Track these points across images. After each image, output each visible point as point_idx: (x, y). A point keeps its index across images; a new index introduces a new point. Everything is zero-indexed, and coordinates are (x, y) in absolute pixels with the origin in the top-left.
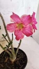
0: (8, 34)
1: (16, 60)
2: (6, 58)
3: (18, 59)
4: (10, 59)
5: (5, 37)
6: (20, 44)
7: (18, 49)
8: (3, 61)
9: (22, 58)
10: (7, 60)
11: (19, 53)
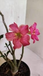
0: (11, 43)
1: (17, 74)
2: (7, 69)
3: (20, 73)
4: (11, 71)
5: (8, 47)
6: (22, 56)
7: (20, 62)
8: (3, 72)
9: (24, 73)
10: (7, 72)
11: (22, 67)
